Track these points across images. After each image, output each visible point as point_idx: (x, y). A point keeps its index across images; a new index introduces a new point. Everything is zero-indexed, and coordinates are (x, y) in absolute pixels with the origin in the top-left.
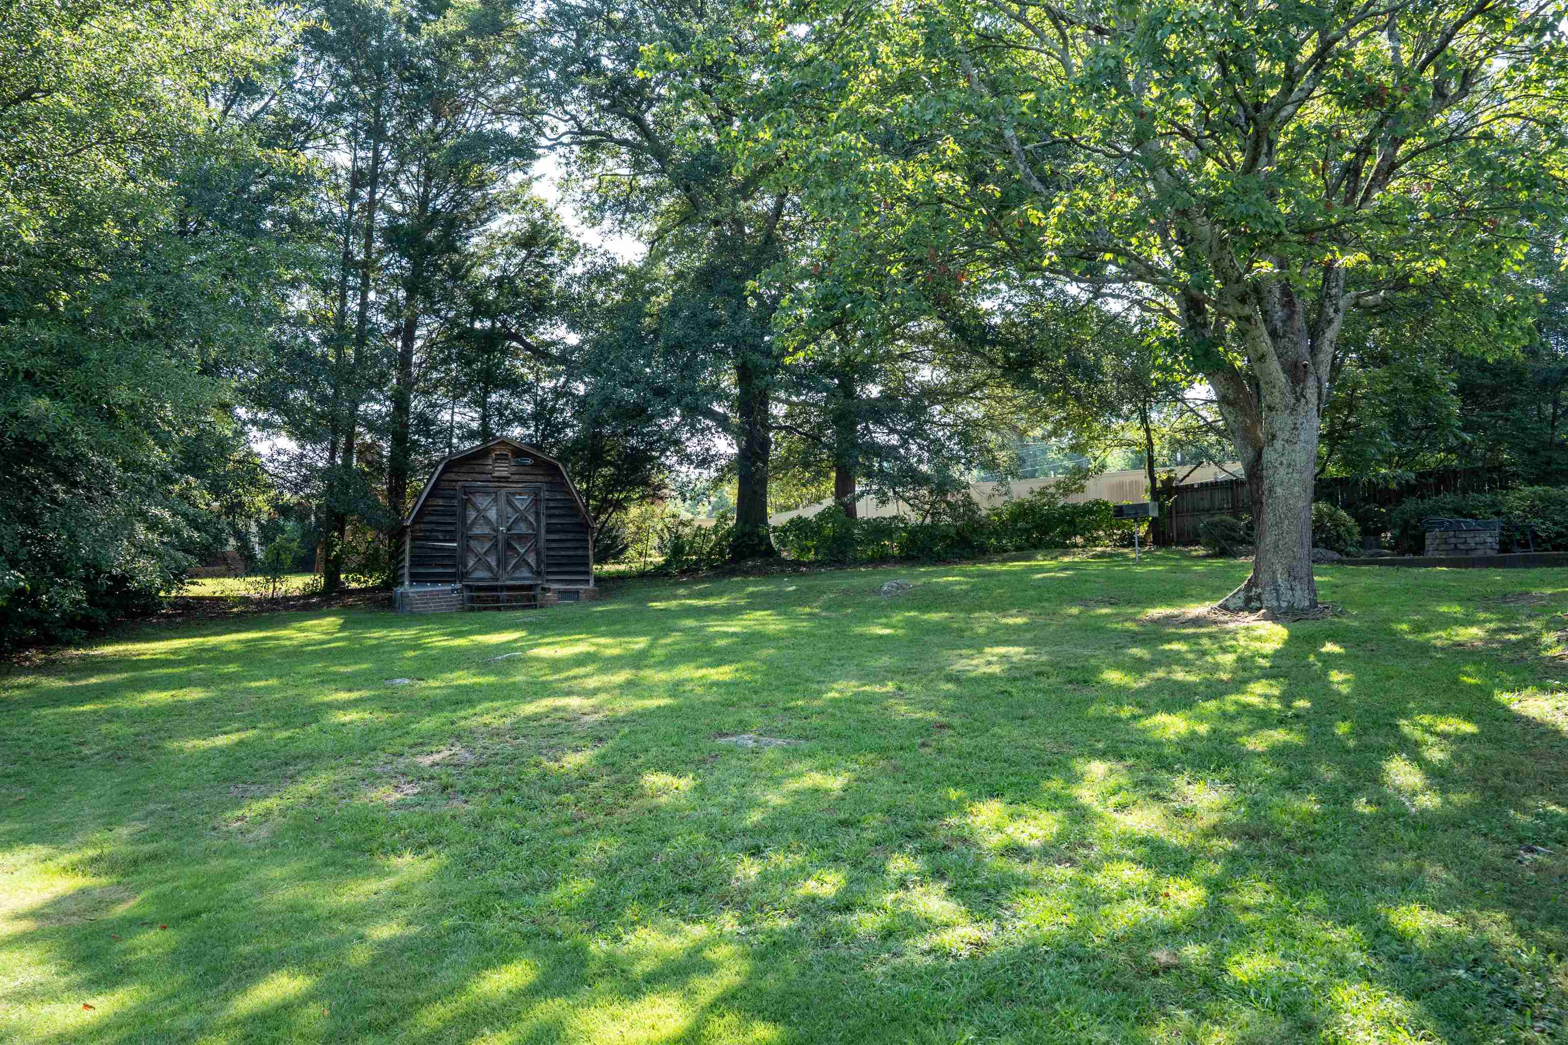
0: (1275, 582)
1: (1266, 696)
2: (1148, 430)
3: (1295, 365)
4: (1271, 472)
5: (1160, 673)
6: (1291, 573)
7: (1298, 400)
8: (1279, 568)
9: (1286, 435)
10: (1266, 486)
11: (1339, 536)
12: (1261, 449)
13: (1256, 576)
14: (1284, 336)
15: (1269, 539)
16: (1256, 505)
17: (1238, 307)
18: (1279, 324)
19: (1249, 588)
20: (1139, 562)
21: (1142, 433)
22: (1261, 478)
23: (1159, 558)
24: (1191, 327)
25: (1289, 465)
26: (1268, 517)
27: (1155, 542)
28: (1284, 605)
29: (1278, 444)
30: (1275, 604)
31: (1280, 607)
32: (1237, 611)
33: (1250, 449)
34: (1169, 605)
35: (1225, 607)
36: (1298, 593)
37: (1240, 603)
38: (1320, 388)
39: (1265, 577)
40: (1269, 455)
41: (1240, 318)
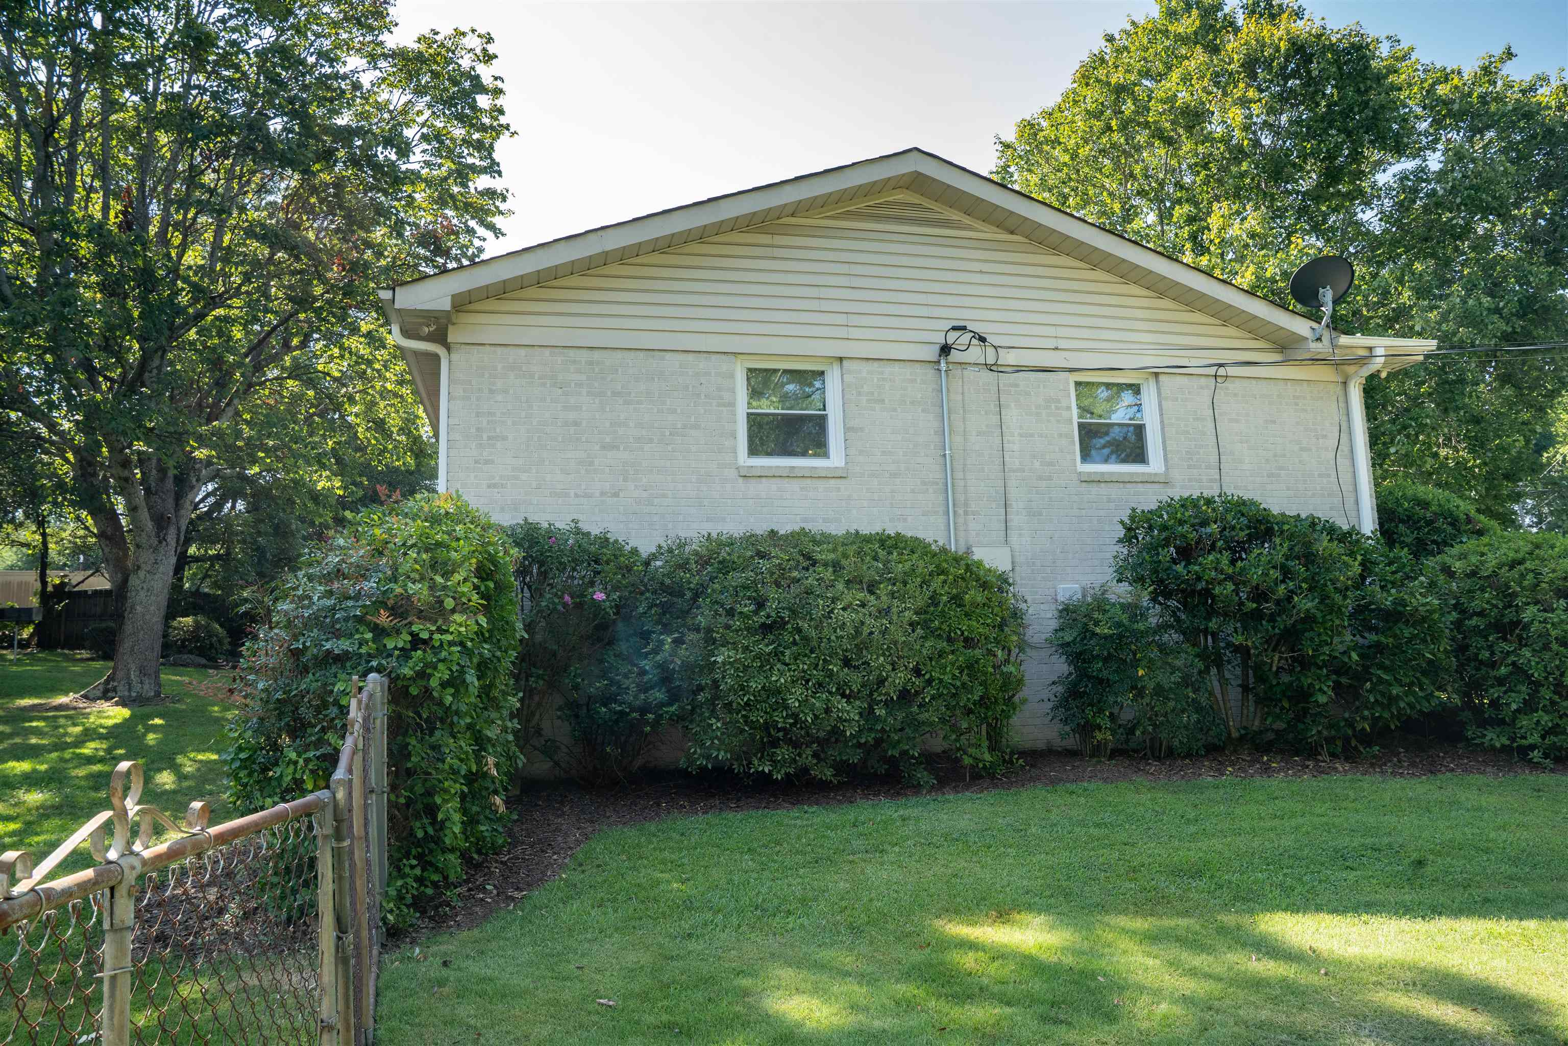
0: (128, 677)
1: (96, 749)
2: (44, 535)
3: (162, 516)
4: (134, 594)
5: (18, 740)
6: (142, 671)
7: (160, 542)
8: (133, 667)
9: (149, 568)
10: (128, 605)
11: (211, 645)
12: (128, 576)
13: (114, 673)
14: (156, 494)
15: (127, 645)
16: (119, 616)
17: (120, 469)
18: (153, 484)
19: (107, 682)
20: (18, 662)
21: (38, 537)
22: (125, 598)
23: (40, 660)
24: (82, 475)
25: (148, 590)
26: (128, 628)
27: (38, 645)
28: (134, 694)
29: (142, 574)
30: (126, 693)
31: (130, 696)
32: (94, 700)
33: (119, 575)
34: (36, 697)
35: (85, 697)
36: (146, 687)
37: (99, 693)
38: (178, 535)
39: (120, 674)
40: (134, 581)
41: (120, 478)
